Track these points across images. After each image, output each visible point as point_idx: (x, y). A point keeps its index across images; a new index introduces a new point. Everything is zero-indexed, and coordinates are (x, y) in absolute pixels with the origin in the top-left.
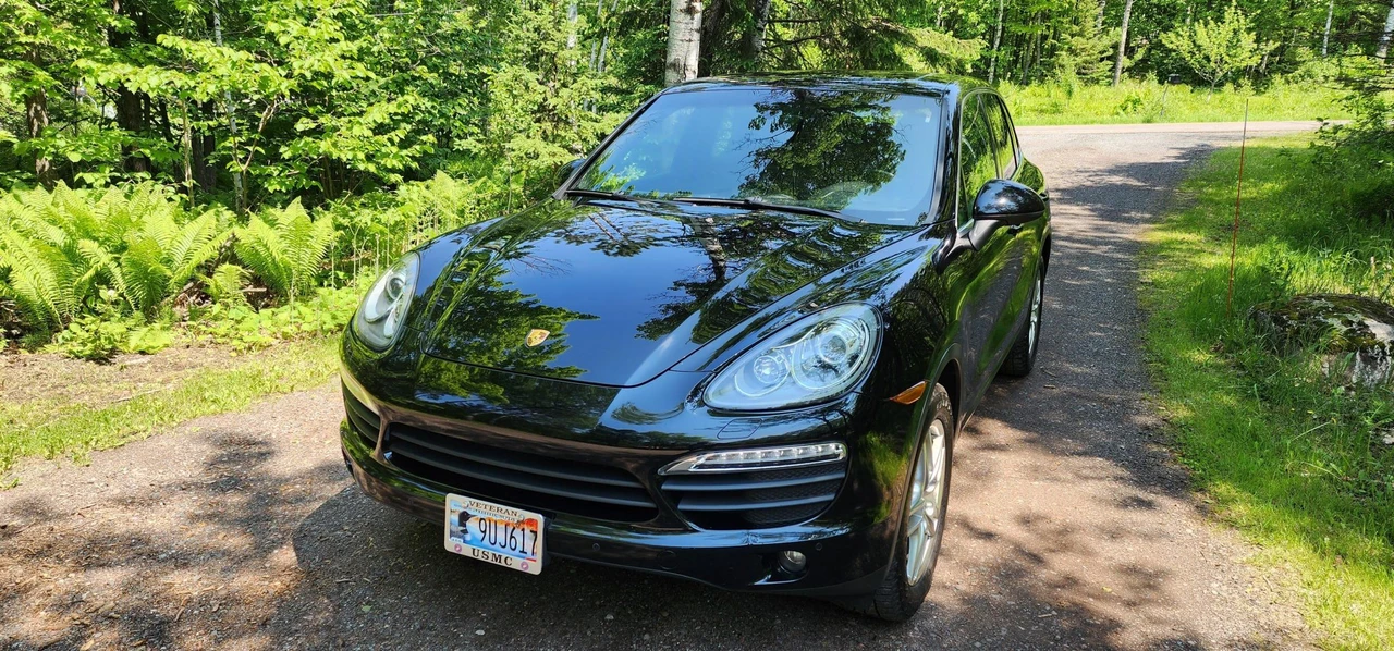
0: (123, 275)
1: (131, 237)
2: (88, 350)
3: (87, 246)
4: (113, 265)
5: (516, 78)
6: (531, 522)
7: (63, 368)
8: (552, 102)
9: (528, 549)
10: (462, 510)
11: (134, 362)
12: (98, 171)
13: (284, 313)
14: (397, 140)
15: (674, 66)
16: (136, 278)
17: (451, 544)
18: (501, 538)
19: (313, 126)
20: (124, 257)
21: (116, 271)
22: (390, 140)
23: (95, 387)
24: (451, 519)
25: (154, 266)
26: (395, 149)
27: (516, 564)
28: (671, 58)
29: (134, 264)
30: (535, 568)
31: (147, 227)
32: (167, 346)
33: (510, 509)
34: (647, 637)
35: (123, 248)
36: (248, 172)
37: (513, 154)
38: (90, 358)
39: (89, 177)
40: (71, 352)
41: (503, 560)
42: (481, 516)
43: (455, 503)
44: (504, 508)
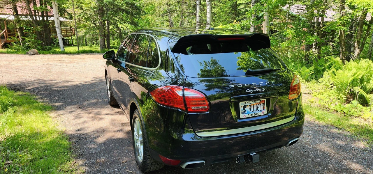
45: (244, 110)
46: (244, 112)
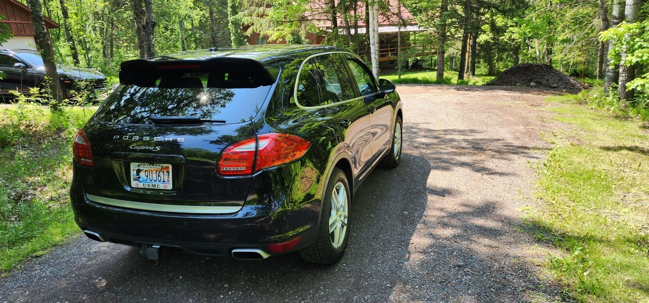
45: (138, 176)
46: (138, 179)
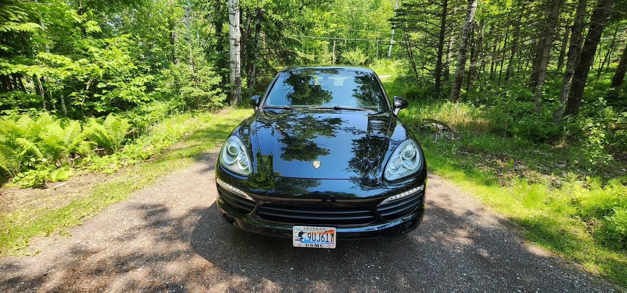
0: (41, 151)
1: (42, 135)
2: (31, 183)
3: (20, 141)
4: (35, 148)
5: (182, 67)
6: (330, 231)
7: (24, 193)
8: (195, 75)
9: (329, 240)
10: (300, 231)
11: (59, 185)
12: (11, 109)
13: (114, 157)
14: (143, 90)
15: (233, 63)
16: (48, 151)
17: (296, 243)
18: (318, 238)
19: (105, 86)
20: (39, 143)
21: (37, 150)
22: (141, 90)
23: (45, 199)
24: (295, 235)
25: (56, 146)
26: (143, 94)
27: (325, 246)
28: (231, 61)
29: (46, 146)
30: (333, 246)
31: (49, 131)
32: (70, 177)
33: (322, 228)
34: (346, 255)
35: (39, 140)
36: (83, 105)
37: (183, 92)
38: (35, 187)
39: (7, 112)
40: (23, 185)
41: (319, 246)
42: (308, 232)
43: (296, 229)
44: (319, 228)
